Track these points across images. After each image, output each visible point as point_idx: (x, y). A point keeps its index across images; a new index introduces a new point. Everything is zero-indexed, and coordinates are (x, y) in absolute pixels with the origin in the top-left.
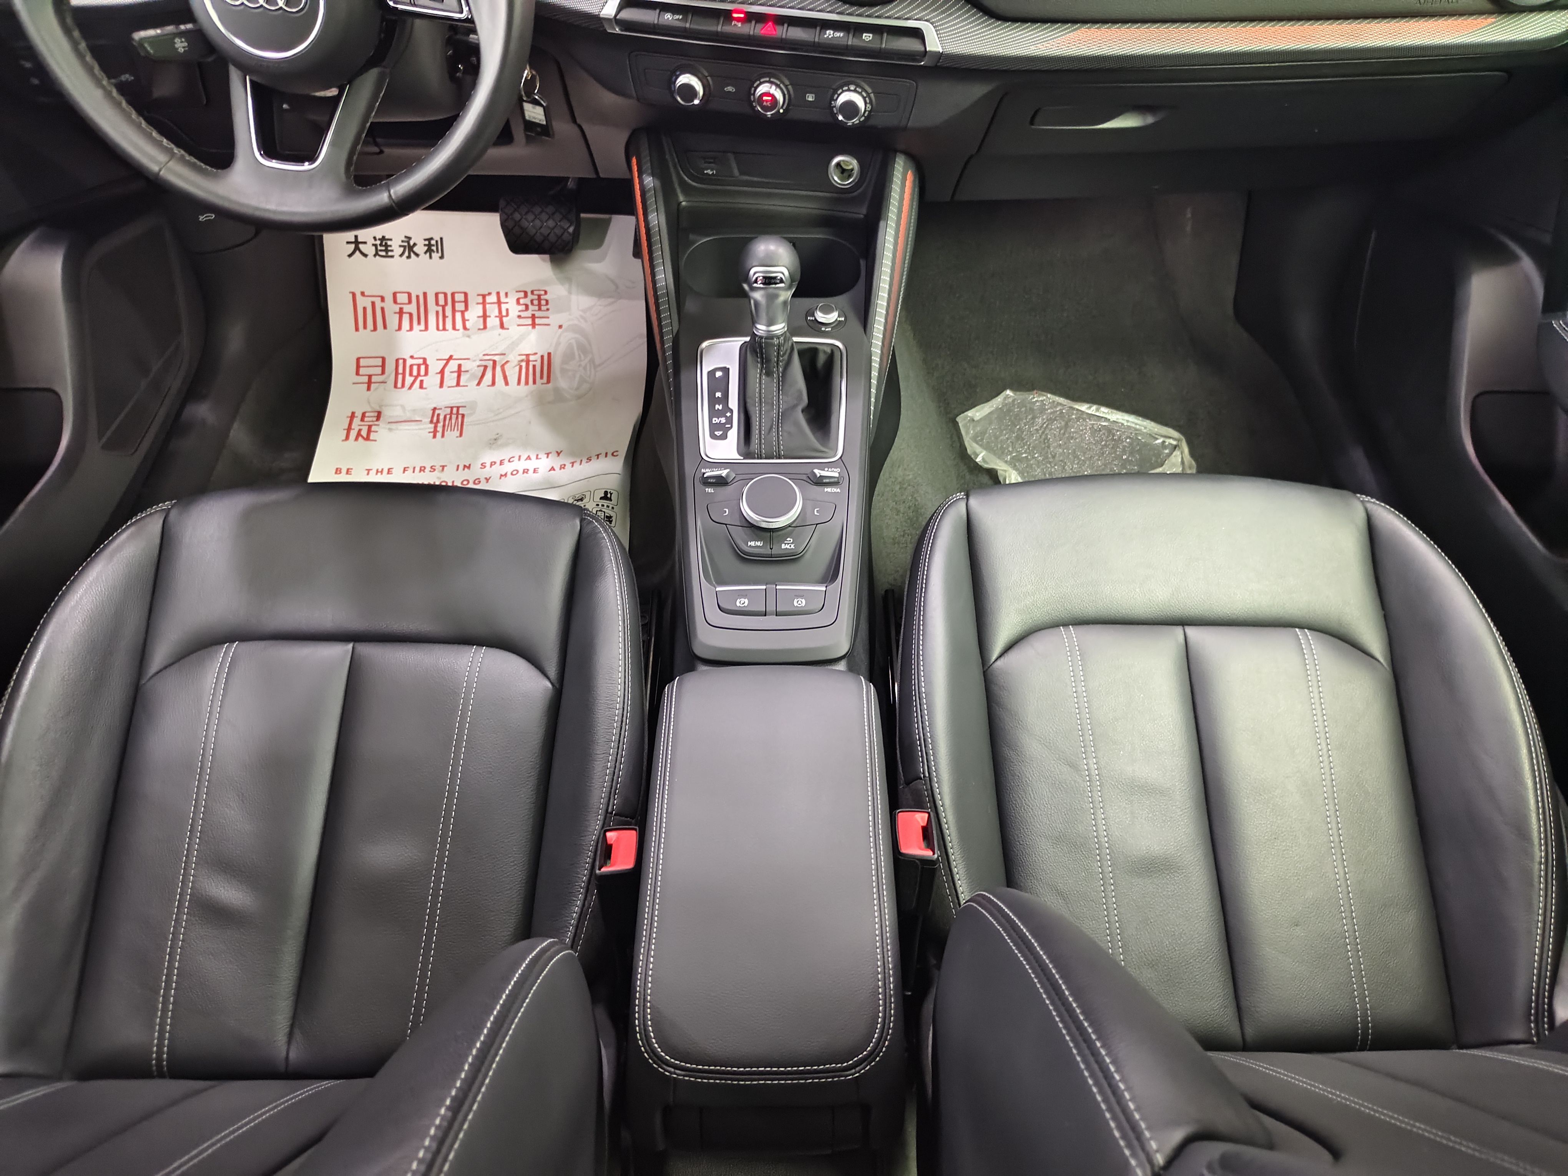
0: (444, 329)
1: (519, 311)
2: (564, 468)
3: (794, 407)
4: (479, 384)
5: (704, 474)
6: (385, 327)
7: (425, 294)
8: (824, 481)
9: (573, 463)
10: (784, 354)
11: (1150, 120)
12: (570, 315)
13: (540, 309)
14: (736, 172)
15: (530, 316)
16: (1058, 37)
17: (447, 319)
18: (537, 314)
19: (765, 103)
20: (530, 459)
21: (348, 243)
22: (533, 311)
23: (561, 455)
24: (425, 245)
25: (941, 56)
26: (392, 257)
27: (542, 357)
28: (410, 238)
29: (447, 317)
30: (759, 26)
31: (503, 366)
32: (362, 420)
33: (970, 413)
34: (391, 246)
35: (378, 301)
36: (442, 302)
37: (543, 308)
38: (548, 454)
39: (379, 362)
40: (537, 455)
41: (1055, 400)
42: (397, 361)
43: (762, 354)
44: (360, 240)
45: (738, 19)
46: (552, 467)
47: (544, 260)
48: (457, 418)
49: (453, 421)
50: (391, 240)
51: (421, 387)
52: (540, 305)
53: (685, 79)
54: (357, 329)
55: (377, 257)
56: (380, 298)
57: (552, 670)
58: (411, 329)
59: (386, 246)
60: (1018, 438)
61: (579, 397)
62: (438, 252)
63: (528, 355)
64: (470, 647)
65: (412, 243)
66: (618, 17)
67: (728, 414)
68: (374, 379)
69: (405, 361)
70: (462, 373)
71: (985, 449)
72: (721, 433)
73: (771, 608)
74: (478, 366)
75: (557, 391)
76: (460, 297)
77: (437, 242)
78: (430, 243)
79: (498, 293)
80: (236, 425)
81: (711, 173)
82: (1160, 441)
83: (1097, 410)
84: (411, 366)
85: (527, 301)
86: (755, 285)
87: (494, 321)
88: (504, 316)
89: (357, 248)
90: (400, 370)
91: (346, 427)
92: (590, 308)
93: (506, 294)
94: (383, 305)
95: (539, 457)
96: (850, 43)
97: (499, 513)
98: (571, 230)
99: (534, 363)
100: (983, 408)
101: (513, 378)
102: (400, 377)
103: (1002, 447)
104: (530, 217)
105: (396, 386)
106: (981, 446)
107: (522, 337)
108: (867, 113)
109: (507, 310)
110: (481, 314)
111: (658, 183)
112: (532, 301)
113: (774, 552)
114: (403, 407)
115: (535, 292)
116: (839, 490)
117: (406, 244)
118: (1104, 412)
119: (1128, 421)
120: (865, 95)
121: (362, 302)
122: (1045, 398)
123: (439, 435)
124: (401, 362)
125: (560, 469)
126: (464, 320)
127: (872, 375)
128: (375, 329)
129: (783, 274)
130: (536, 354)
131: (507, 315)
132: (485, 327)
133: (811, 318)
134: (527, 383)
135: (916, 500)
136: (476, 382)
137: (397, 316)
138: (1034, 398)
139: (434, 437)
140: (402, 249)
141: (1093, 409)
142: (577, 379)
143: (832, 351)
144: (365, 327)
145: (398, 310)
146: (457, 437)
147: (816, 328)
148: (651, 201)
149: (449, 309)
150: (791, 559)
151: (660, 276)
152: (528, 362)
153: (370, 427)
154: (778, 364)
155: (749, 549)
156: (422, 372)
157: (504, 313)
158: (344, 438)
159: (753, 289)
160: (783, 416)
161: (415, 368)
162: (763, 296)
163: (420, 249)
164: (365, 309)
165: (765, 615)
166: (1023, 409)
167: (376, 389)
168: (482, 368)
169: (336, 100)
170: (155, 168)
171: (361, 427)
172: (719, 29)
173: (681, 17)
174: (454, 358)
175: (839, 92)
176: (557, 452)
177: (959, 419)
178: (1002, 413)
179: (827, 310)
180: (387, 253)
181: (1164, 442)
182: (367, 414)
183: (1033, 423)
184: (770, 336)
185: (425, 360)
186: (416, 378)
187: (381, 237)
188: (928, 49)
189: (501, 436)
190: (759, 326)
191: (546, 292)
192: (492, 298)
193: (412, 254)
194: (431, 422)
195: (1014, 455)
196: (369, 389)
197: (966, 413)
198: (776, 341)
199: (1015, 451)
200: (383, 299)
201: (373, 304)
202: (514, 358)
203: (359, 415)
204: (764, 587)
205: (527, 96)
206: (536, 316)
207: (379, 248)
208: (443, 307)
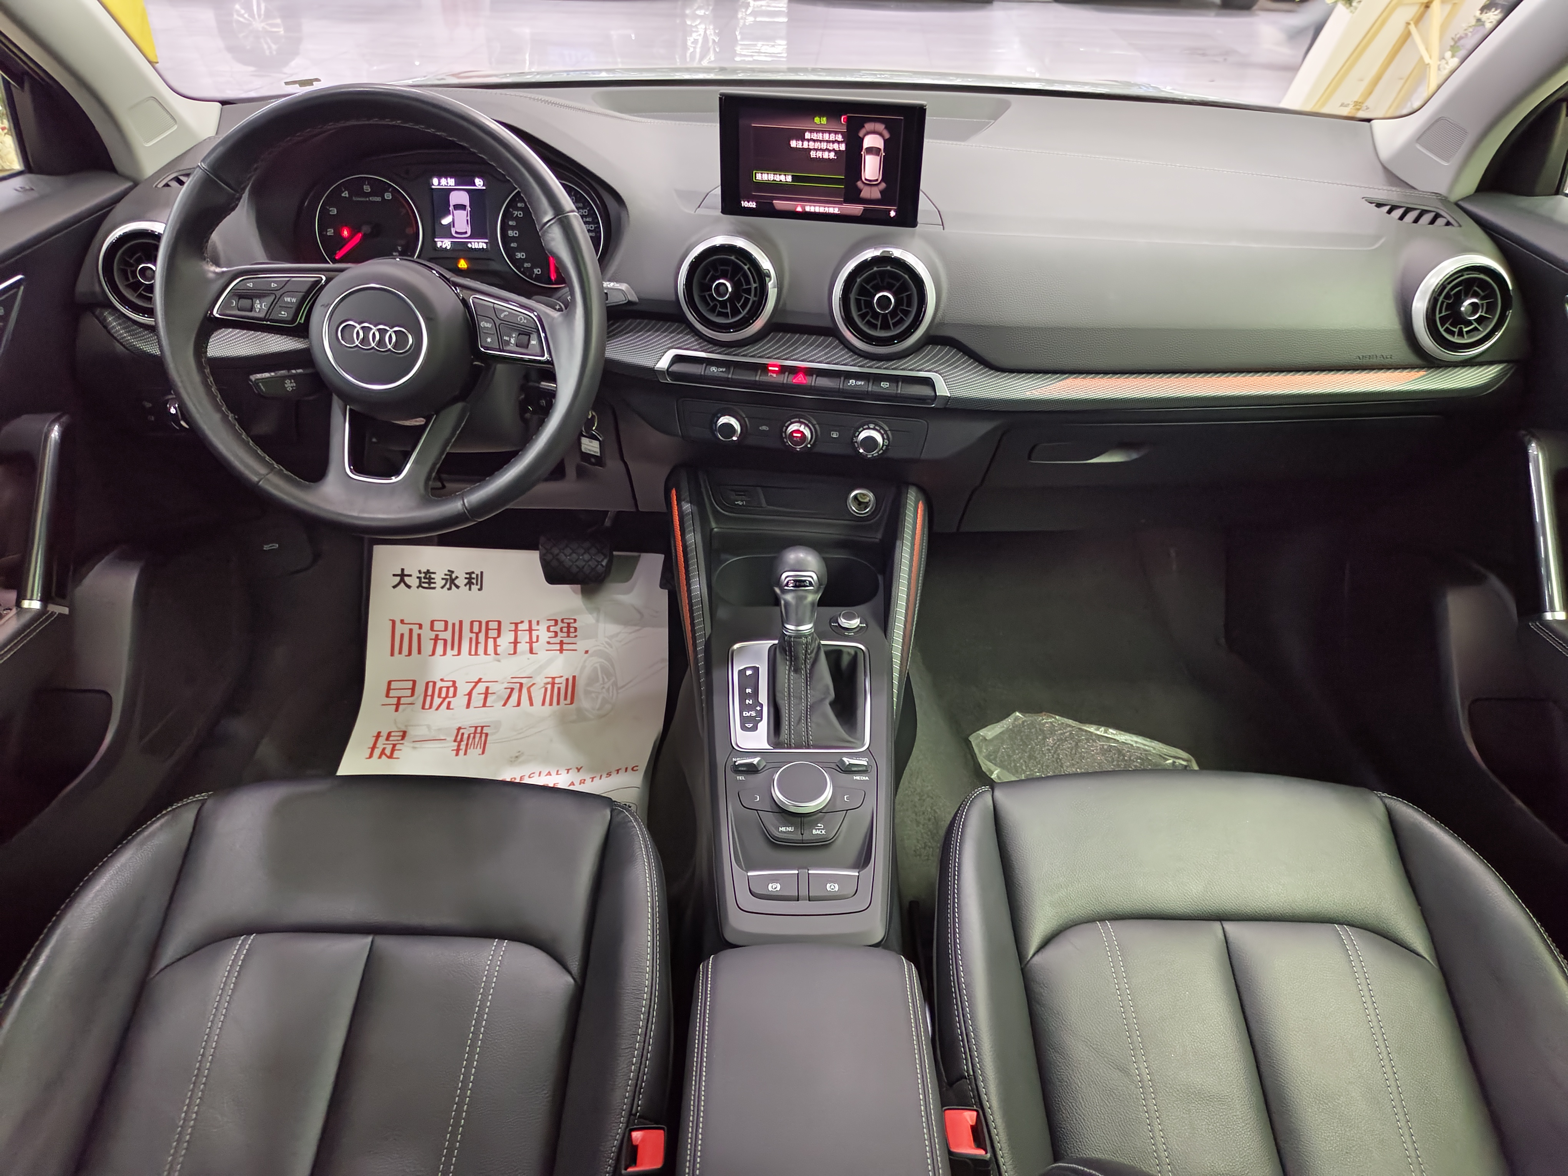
0: (476, 654)
1: (549, 637)
2: (584, 783)
3: (822, 700)
4: (504, 705)
5: (735, 762)
6: (419, 652)
7: (461, 622)
8: (853, 769)
9: (593, 778)
10: (812, 652)
11: (1134, 456)
12: (596, 641)
13: (568, 636)
14: (764, 504)
15: (559, 642)
16: (1049, 385)
17: (479, 645)
18: (566, 640)
19: (795, 439)
20: (551, 775)
21: (394, 575)
22: (562, 637)
23: (581, 771)
24: (466, 578)
25: (949, 399)
26: (434, 588)
27: (567, 680)
28: (452, 572)
29: (480, 643)
30: (791, 376)
31: (529, 689)
32: (387, 739)
33: (982, 732)
34: (434, 579)
35: (416, 628)
36: (476, 629)
37: (572, 635)
38: (568, 770)
39: (410, 685)
40: (558, 771)
41: (1063, 721)
42: (427, 683)
43: (790, 652)
44: (406, 573)
45: (773, 371)
46: (572, 782)
47: (575, 592)
48: (481, 737)
49: (477, 740)
50: (434, 573)
51: (448, 708)
52: (568, 632)
53: (723, 420)
54: (392, 654)
55: (420, 588)
56: (418, 626)
57: (575, 965)
58: (444, 654)
59: (430, 578)
60: (1030, 757)
61: (601, 717)
62: (477, 584)
63: (553, 678)
64: (491, 940)
65: (454, 576)
66: (670, 370)
67: (758, 708)
68: (403, 701)
69: (435, 683)
70: (489, 695)
71: (999, 767)
72: (751, 725)
73: (804, 892)
74: (506, 688)
75: (579, 711)
76: (493, 625)
77: (477, 575)
78: (470, 576)
79: (530, 622)
80: (265, 741)
81: (741, 504)
82: (1170, 761)
83: (1106, 732)
84: (441, 689)
85: (557, 629)
86: (786, 588)
87: (523, 647)
88: (534, 642)
89: (402, 580)
90: (430, 692)
91: (371, 746)
92: (618, 634)
93: (538, 623)
94: (420, 631)
95: (559, 773)
96: (870, 389)
97: (531, 804)
98: (604, 563)
99: (559, 685)
100: (993, 729)
101: (538, 700)
102: (429, 699)
103: (1015, 765)
104: (568, 551)
105: (423, 708)
106: (995, 764)
107: (550, 662)
108: (885, 447)
109: (538, 636)
110: (512, 640)
111: (695, 508)
112: (561, 629)
113: (806, 837)
114: (429, 727)
115: (565, 621)
116: (867, 778)
117: (448, 577)
118: (1112, 733)
119: (1136, 742)
120: (883, 432)
121: (400, 629)
122: (1053, 719)
123: (462, 752)
124: (431, 684)
125: (580, 784)
126: (496, 646)
127: (894, 676)
128: (410, 654)
129: (812, 578)
130: (562, 677)
131: (537, 641)
132: (515, 653)
133: (835, 624)
134: (551, 704)
135: (935, 812)
136: (503, 703)
137: (433, 641)
138: (1043, 719)
139: (457, 755)
140: (444, 581)
141: (1101, 731)
142: (599, 701)
143: (856, 653)
144: (400, 653)
145: (434, 637)
146: (479, 754)
147: (841, 632)
148: (688, 522)
149: (482, 637)
150: (822, 845)
151: (695, 586)
152: (553, 684)
153: (394, 745)
154: (805, 661)
155: (781, 834)
156: (451, 694)
157: (534, 639)
158: (368, 756)
159: (784, 591)
160: (811, 709)
161: (444, 690)
162: (793, 598)
163: (461, 581)
164: (402, 635)
165: (798, 900)
166: (1033, 730)
167: (404, 710)
168: (509, 690)
169: (421, 429)
170: (255, 479)
171: (385, 746)
172: (757, 379)
173: (724, 370)
174: (482, 680)
175: (860, 430)
176: (577, 768)
177: (971, 738)
178: (1013, 733)
179: (850, 617)
180: (429, 585)
181: (1174, 762)
182: (393, 734)
183: (1044, 744)
184: (799, 635)
185: (454, 682)
186: (444, 699)
187: (425, 571)
188: (938, 394)
189: (522, 753)
190: (788, 626)
191: (575, 620)
192: (525, 626)
193: (453, 587)
194: (455, 741)
195: (1028, 773)
196: (397, 710)
197: (978, 732)
198: (804, 640)
199: (1028, 770)
200: (421, 626)
201: (411, 630)
202: (540, 681)
203: (384, 734)
204: (796, 872)
205: (586, 432)
206: (564, 642)
207: (423, 580)
208: (477, 634)
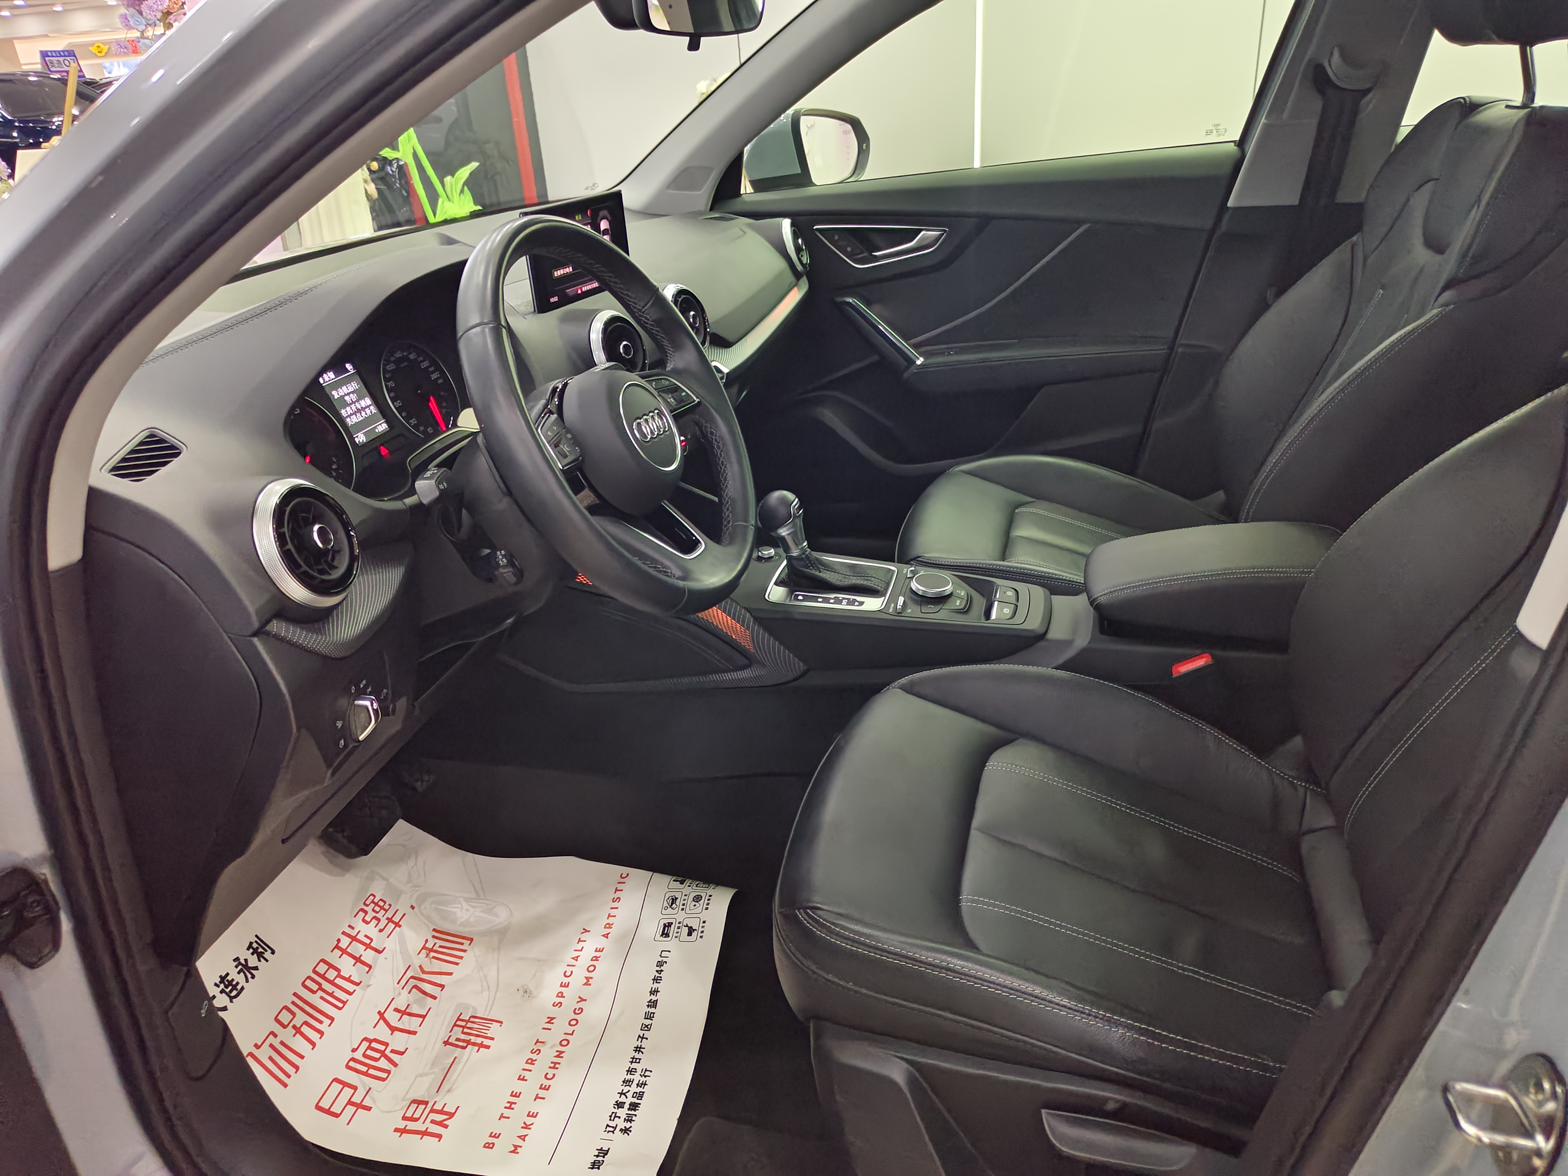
0: (344, 1003)
1: (375, 927)
2: (612, 925)
4: (433, 999)
6: (302, 1057)
7: (295, 994)
13: (386, 911)
15: (386, 922)
18: (389, 914)
20: (578, 956)
22: (383, 916)
23: (590, 928)
24: (253, 954)
26: (243, 988)
27: (434, 937)
28: (239, 958)
29: (334, 992)
31: (423, 972)
34: (233, 980)
35: (273, 1041)
36: (315, 987)
37: (387, 907)
38: (581, 940)
39: (337, 1087)
40: (575, 951)
42: (347, 1067)
46: (605, 936)
48: (473, 1022)
49: (476, 1026)
50: (227, 974)
51: (401, 1054)
52: (382, 908)
54: (285, 1085)
55: (234, 1000)
56: (271, 1036)
58: (321, 1033)
59: (231, 982)
61: (511, 915)
62: (266, 951)
63: (424, 948)
65: (243, 961)
68: (356, 1100)
69: (353, 1059)
70: (409, 1010)
74: (409, 993)
76: (322, 968)
77: (257, 943)
78: (253, 948)
79: (344, 933)
84: (365, 1056)
85: (371, 914)
87: (368, 956)
88: (370, 943)
89: (215, 1008)
90: (363, 1068)
91: (419, 1137)
93: (351, 927)
94: (278, 1039)
99: (437, 945)
101: (446, 967)
102: (371, 1071)
107: (402, 941)
109: (366, 936)
110: (353, 961)
112: (374, 911)
115: (367, 903)
117: (240, 967)
121: (263, 1055)
123: (487, 1042)
124: (352, 1064)
126: (348, 980)
128: (297, 1068)
131: (372, 940)
132: (370, 967)
134: (461, 957)
136: (429, 999)
137: (298, 1035)
139: (488, 1046)
140: (242, 974)
144: (289, 1076)
145: (294, 1031)
146: (501, 1026)
149: (326, 986)
153: (433, 1112)
156: (381, 1047)
157: (368, 941)
158: (436, 1139)
161: (369, 1053)
163: (253, 961)
164: (271, 1059)
168: (414, 989)
171: (428, 1121)
174: (383, 1011)
176: (582, 932)
180: (237, 990)
182: (410, 1114)
185: (366, 1039)
186: (385, 1055)
187: (219, 979)
188: (726, 373)
189: (523, 986)
191: (375, 894)
192: (346, 941)
193: (253, 971)
194: (464, 1048)
196: (366, 1110)
200: (273, 1034)
201: (271, 1046)
202: (423, 957)
206: (390, 917)
207: (228, 990)
208: (321, 988)
